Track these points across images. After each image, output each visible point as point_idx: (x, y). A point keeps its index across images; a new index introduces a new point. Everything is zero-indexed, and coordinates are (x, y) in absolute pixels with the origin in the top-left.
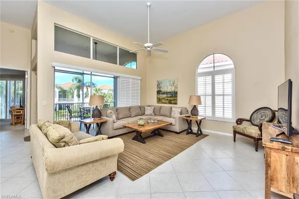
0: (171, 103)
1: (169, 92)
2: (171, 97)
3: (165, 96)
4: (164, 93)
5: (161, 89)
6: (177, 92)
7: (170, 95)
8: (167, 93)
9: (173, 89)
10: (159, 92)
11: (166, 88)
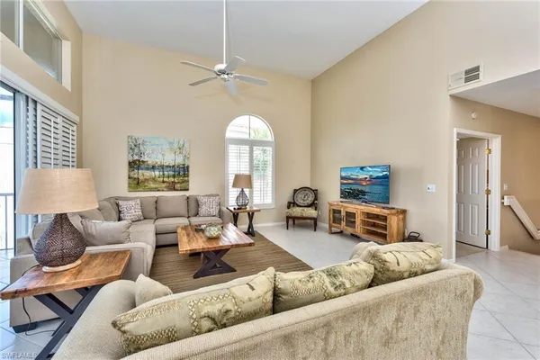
0: (175, 189)
1: (167, 166)
2: (174, 176)
3: (157, 173)
4: (153, 168)
5: (145, 158)
6: (188, 167)
7: (172, 173)
8: (162, 167)
9: (179, 160)
10: (134, 165)
11: (160, 156)
